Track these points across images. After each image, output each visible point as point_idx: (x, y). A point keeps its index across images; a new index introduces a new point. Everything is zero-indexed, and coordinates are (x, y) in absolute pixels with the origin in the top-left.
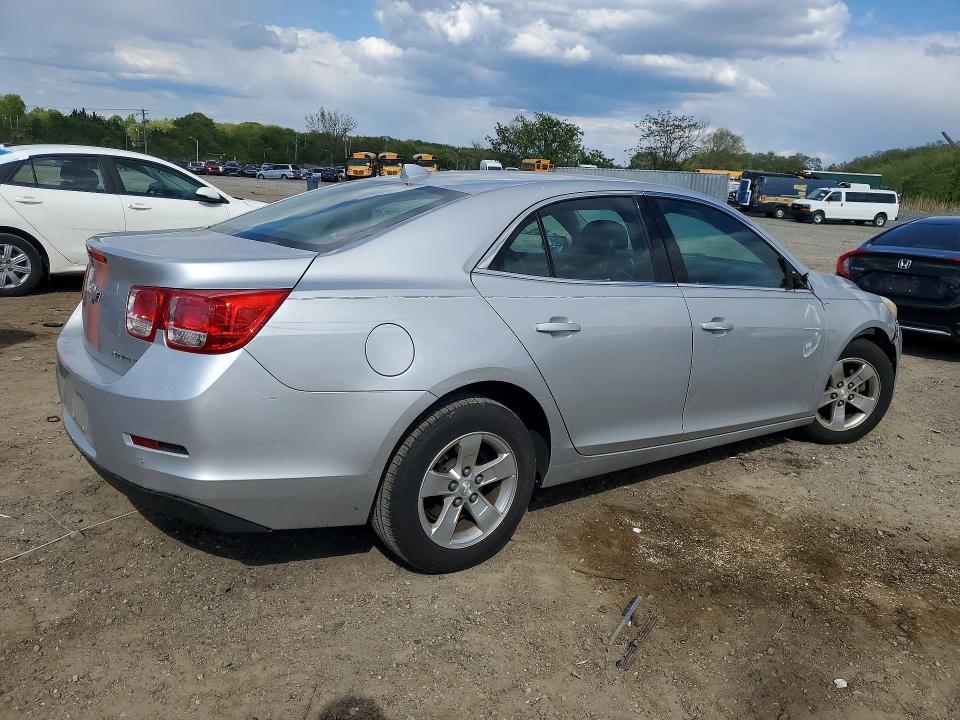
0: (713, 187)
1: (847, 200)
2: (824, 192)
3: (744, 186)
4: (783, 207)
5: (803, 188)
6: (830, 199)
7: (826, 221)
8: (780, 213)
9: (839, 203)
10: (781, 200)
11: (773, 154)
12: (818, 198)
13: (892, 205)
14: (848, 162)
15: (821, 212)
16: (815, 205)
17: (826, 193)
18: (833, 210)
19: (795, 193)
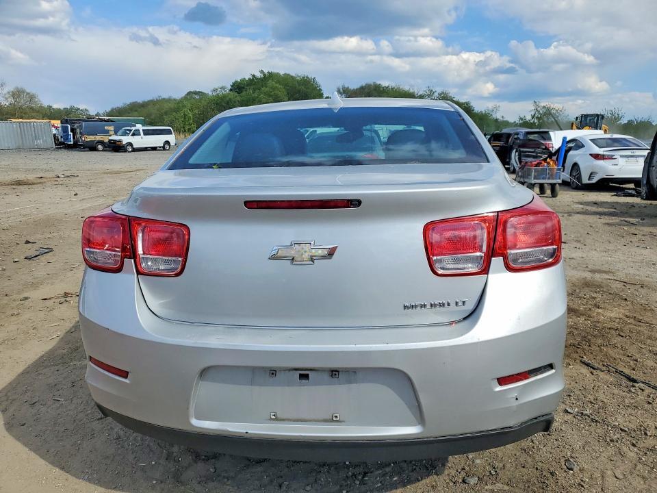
0: (40, 133)
1: (145, 134)
2: (128, 130)
3: (65, 130)
4: (101, 142)
5: (111, 128)
6: (133, 135)
7: (134, 150)
8: (100, 147)
9: (139, 137)
10: (98, 138)
11: (51, 107)
12: (125, 134)
13: (171, 135)
14: (107, 111)
15: (130, 144)
16: (125, 140)
17: (130, 131)
18: (138, 142)
19: (107, 133)
